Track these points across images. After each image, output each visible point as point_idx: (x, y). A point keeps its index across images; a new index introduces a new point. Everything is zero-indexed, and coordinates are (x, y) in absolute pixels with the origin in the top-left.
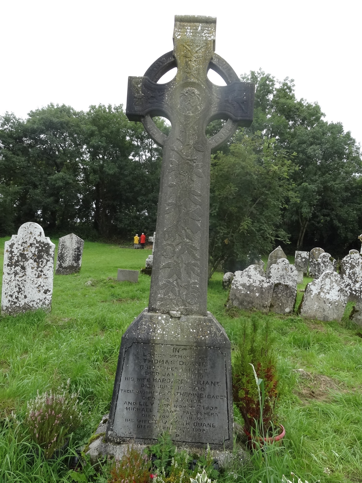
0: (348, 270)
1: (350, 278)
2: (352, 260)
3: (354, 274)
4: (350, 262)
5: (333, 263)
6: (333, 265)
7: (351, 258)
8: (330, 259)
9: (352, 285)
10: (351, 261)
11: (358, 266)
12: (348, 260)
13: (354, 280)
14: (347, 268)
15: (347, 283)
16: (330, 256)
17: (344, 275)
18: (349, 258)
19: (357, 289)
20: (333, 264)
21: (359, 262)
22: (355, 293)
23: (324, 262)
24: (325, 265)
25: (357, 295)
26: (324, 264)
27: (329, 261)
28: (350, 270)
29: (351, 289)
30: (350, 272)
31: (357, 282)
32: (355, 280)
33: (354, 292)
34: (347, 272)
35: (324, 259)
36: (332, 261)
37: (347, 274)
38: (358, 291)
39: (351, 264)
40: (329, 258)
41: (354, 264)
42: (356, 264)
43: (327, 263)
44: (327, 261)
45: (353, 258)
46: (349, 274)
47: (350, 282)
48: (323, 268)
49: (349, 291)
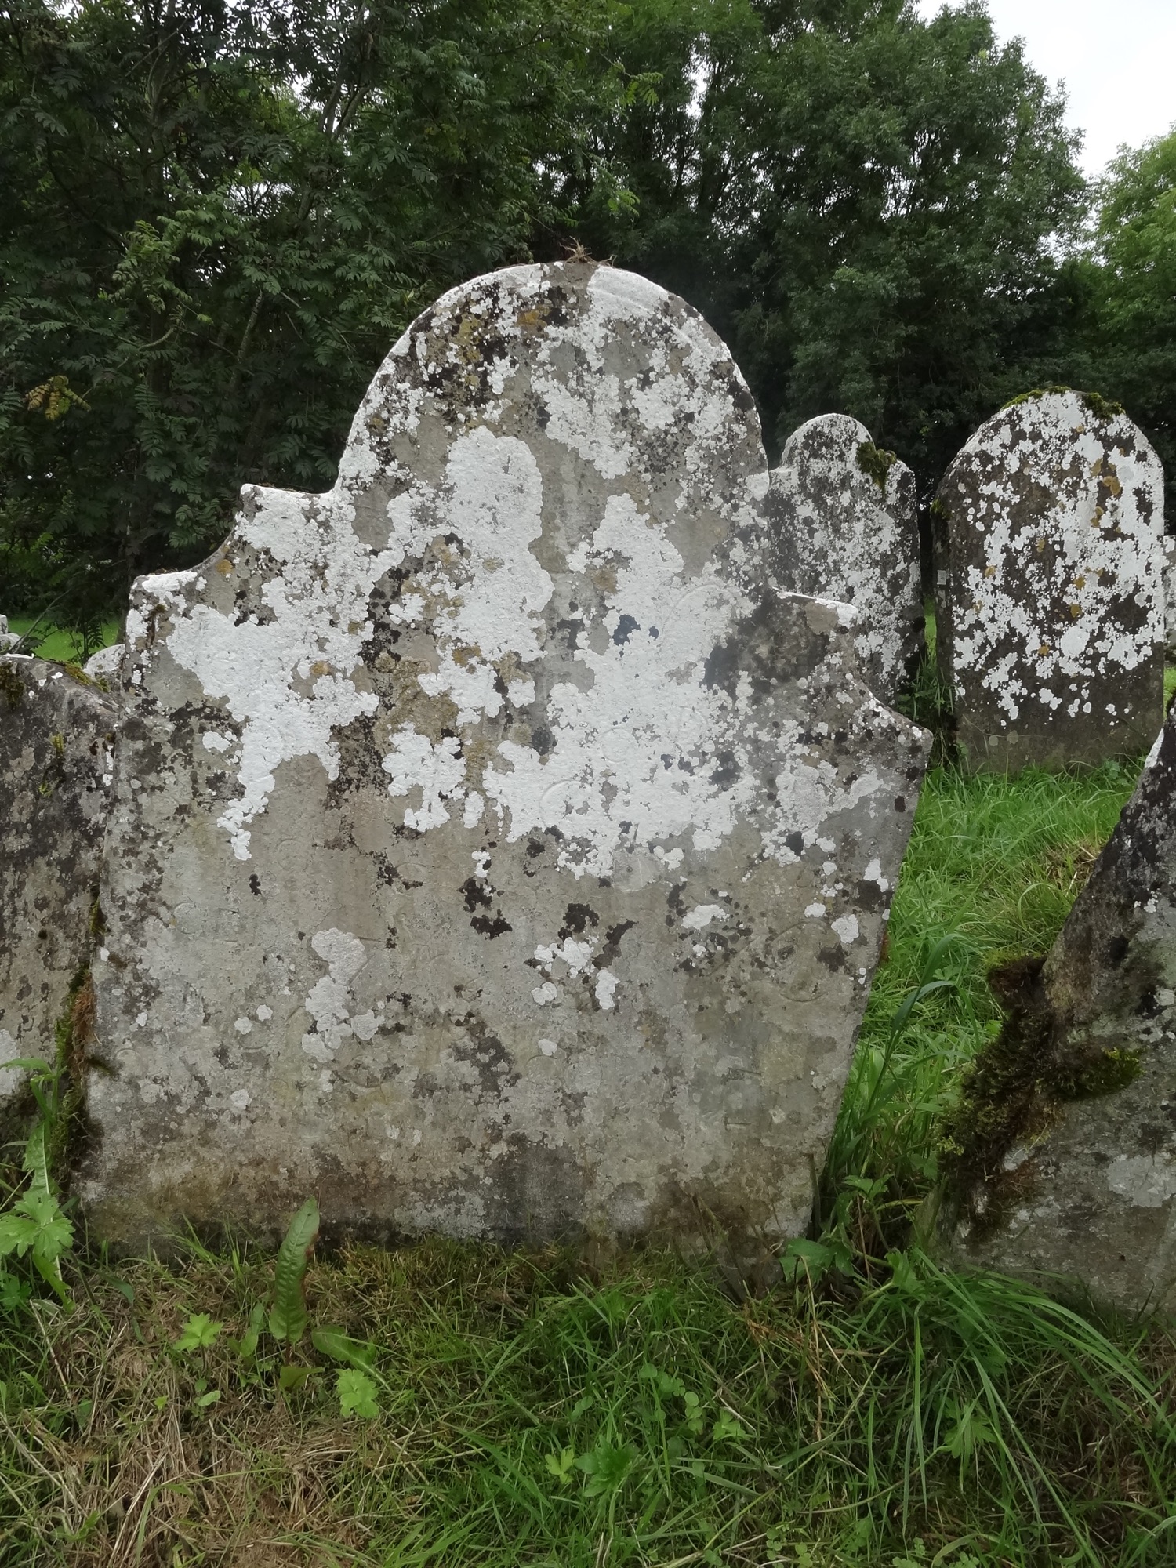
0: (1002, 527)
1: (1017, 588)
2: (1026, 446)
3: (1046, 554)
4: (1013, 463)
5: (892, 488)
6: (892, 510)
7: (1019, 436)
8: (866, 460)
9: (1033, 644)
10: (1024, 461)
11: (1072, 493)
12: (993, 447)
13: (1044, 602)
14: (989, 518)
15: (994, 632)
16: (863, 434)
17: (974, 574)
18: (1006, 435)
19: (1070, 669)
20: (893, 499)
21: (1077, 459)
22: (1055, 703)
23: (820, 490)
24: (829, 513)
25: (1072, 710)
26: (820, 504)
27: (858, 477)
28: (1014, 531)
29: (1023, 672)
30: (1019, 543)
31: (1071, 616)
32: (1056, 602)
33: (1046, 696)
34: (995, 544)
35: (817, 467)
36: (881, 477)
37: (995, 558)
38: (1079, 679)
39: (1019, 480)
40: (852, 454)
41: (1045, 480)
42: (1059, 476)
43: (845, 498)
44: (845, 481)
45: (1036, 436)
46: (1010, 561)
47: (1020, 619)
48: (820, 539)
49: (1016, 686)
